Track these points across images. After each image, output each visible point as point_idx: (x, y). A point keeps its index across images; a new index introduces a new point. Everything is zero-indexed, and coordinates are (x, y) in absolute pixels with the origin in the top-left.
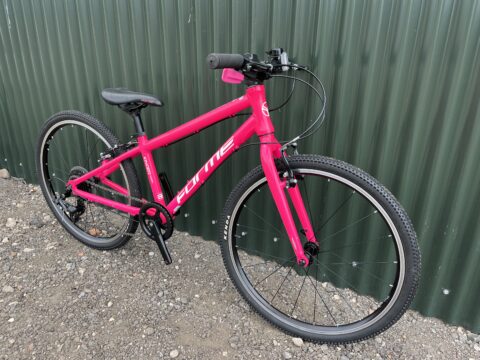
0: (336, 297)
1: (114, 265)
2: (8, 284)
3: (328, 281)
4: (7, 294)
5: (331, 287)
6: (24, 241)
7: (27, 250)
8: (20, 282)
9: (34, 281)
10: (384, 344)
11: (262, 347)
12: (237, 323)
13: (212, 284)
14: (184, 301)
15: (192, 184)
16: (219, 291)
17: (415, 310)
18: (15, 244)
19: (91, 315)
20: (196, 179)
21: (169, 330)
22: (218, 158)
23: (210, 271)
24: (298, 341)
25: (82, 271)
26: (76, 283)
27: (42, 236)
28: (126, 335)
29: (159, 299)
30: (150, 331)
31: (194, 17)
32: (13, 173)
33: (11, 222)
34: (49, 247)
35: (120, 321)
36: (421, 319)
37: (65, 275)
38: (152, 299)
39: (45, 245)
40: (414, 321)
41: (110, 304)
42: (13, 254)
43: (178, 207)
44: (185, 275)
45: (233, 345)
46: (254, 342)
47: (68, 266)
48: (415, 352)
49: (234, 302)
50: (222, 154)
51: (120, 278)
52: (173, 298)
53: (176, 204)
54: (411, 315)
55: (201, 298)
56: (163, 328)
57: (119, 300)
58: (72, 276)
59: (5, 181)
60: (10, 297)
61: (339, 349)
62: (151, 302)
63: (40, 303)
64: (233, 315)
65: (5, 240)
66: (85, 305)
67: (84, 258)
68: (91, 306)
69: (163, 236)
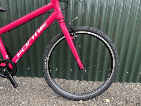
0: (83, 84)
5: (79, 81)
13: (36, 92)
15: (26, 46)
16: (41, 94)
20: (28, 44)
22: (39, 32)
23: (33, 88)
24: (81, 102)
43: (18, 59)
44: (22, 92)
49: (49, 96)
50: (41, 30)
52: (21, 103)
53: (17, 58)
55: (34, 99)
61: (94, 99)
64: (52, 101)
69: (12, 75)
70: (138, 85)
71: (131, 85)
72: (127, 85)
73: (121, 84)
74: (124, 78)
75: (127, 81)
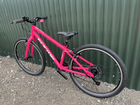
0: (109, 87)
1: (42, 81)
2: (12, 89)
3: (106, 82)
4: (12, 92)
5: (107, 84)
6: (16, 76)
7: (17, 79)
8: (16, 88)
9: (20, 88)
10: (125, 100)
11: (88, 103)
12: (80, 96)
13: (71, 85)
14: (63, 91)
17: (134, 89)
18: (13, 77)
19: (37, 97)
21: (60, 100)
25: (33, 84)
26: (32, 87)
27: (21, 74)
28: (47, 102)
29: (56, 91)
30: (54, 100)
31: (59, 7)
32: (11, 57)
33: (12, 71)
34: (23, 77)
35: (45, 98)
36: (136, 91)
37: (28, 85)
38: (54, 91)
39: (22, 77)
40: (134, 92)
41: (42, 93)
42: (13, 80)
44: (63, 83)
45: (79, 103)
46: (86, 102)
47: (29, 83)
48: (135, 102)
49: (78, 90)
51: (44, 85)
52: (60, 90)
54: (133, 91)
55: (68, 90)
56: (58, 99)
57: (44, 92)
58: (30, 85)
59: (9, 59)
60: (13, 93)
62: (54, 92)
63: (22, 94)
64: (78, 94)
65: (11, 76)
66: (35, 94)
67: (33, 80)
68: (37, 94)
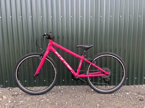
25: (48, 100)
26: (50, 103)
34: (28, 99)
41: (67, 103)
51: (61, 98)
58: (46, 102)
67: (44, 98)
70: (144, 86)
71: (140, 86)
72: (137, 86)
73: (133, 86)
74: (134, 82)
75: (137, 84)
